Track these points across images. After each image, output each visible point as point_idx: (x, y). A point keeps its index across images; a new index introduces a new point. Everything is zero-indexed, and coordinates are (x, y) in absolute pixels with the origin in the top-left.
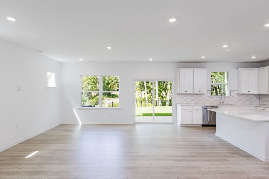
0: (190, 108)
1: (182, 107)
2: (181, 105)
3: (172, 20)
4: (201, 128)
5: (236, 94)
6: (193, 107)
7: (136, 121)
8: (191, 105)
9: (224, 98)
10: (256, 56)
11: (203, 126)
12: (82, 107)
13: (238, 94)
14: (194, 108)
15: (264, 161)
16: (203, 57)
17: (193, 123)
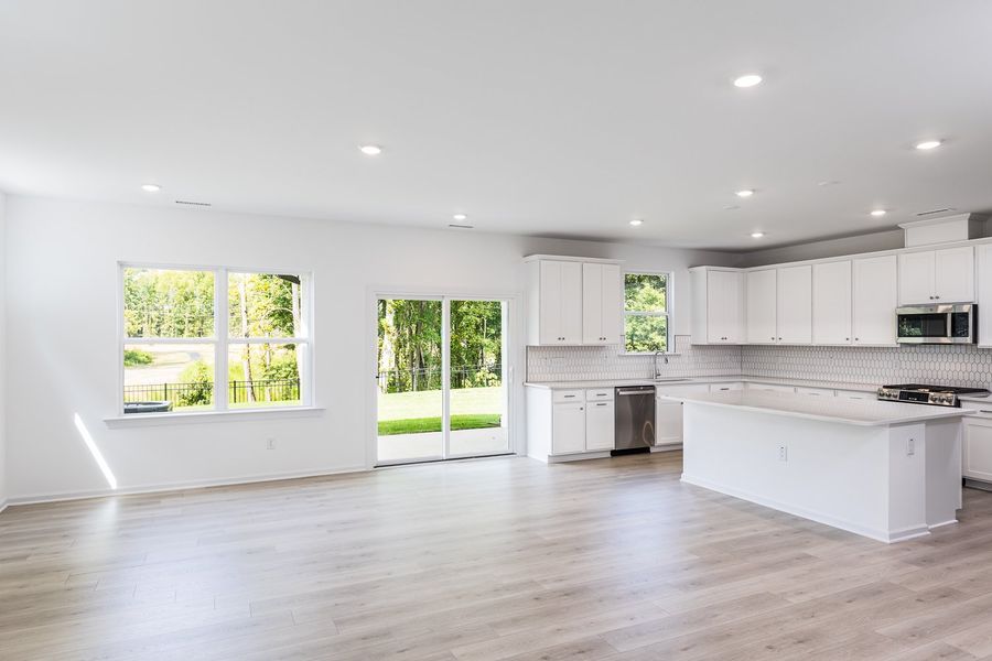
0: (579, 394)
1: (556, 393)
2: (553, 385)
3: (748, 81)
4: (609, 462)
5: (689, 347)
6: (589, 392)
7: (382, 457)
8: (583, 385)
9: (662, 360)
10: (764, 233)
11: (614, 453)
12: (127, 411)
13: (695, 347)
14: (592, 394)
15: (888, 542)
16: (635, 223)
17: (590, 448)
